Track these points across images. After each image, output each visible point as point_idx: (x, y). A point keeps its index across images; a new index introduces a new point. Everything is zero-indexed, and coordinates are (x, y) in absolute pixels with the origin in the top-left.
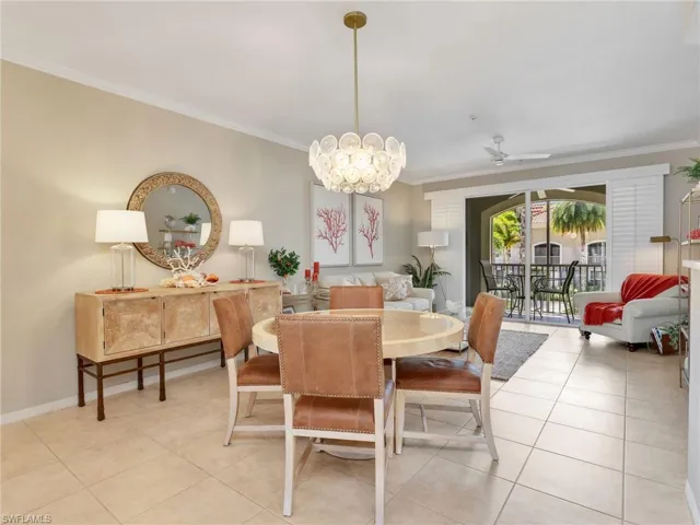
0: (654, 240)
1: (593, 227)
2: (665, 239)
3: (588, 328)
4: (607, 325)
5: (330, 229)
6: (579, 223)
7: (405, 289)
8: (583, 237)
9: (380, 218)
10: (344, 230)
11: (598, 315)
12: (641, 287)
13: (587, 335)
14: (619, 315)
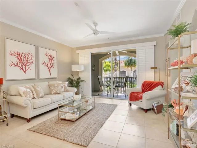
0: (152, 68)
1: (134, 66)
2: (155, 68)
3: (131, 102)
4: (137, 102)
5: (21, 62)
6: (131, 65)
7: (63, 89)
8: (132, 69)
9: (55, 59)
10: (32, 63)
11: (134, 97)
12: (148, 86)
13: (130, 105)
14: (141, 98)
